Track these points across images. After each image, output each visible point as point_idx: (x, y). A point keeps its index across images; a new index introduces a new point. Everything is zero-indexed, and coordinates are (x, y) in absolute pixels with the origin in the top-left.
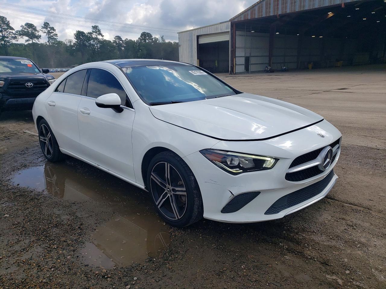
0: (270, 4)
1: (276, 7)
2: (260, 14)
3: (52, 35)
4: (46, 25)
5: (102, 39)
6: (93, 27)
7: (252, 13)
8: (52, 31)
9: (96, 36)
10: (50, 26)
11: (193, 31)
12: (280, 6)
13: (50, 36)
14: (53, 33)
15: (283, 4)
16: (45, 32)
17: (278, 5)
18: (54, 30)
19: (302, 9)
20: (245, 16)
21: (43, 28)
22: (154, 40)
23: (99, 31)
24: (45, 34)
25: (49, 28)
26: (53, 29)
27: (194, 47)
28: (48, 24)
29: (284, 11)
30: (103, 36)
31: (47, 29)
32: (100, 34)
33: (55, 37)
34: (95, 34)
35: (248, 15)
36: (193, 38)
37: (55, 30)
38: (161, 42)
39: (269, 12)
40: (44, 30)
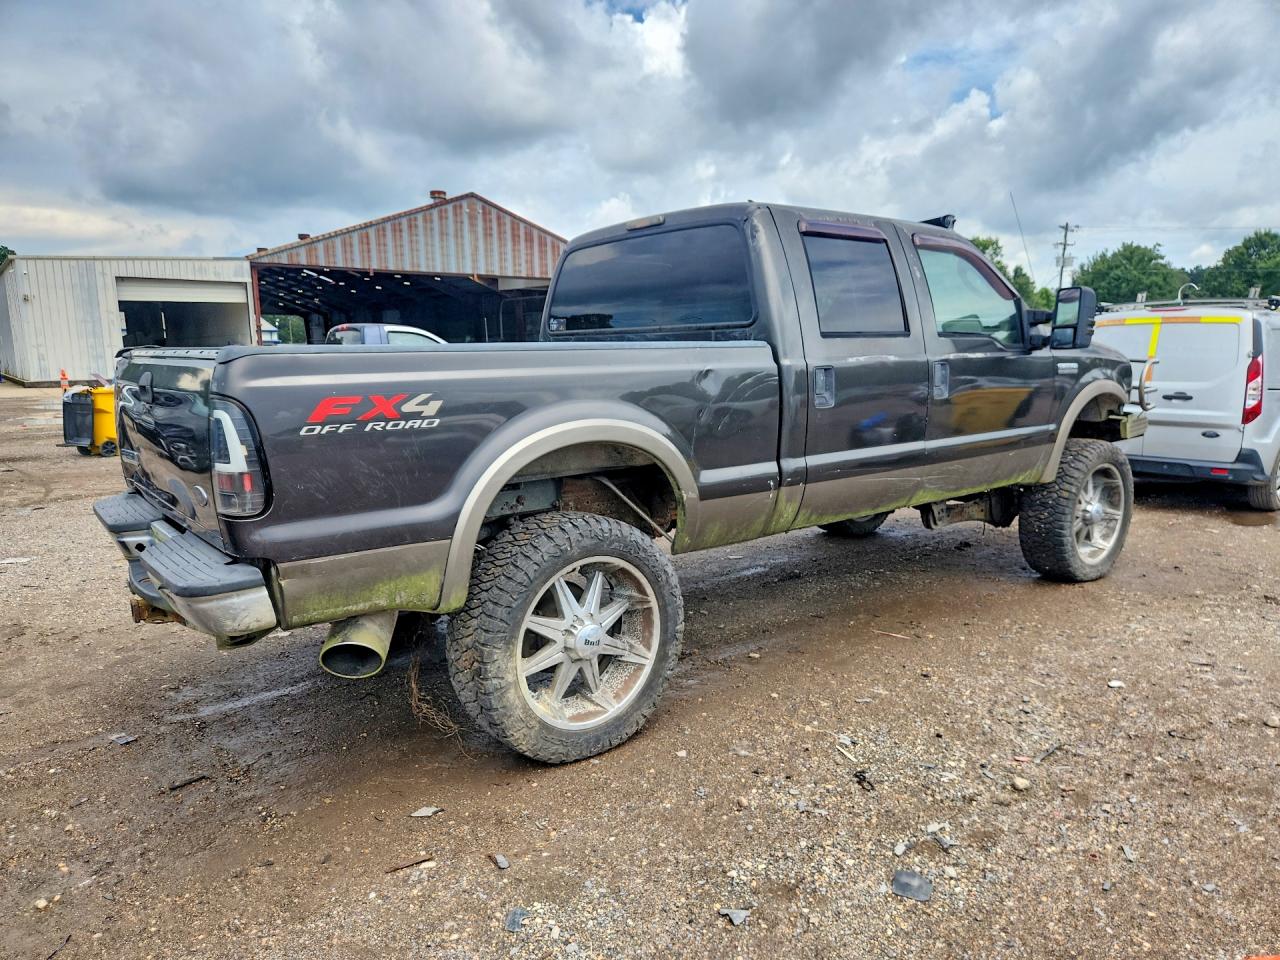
0: (351, 245)
1: (366, 254)
2: (331, 260)
7: (309, 255)
11: (98, 263)
12: (374, 253)
15: (379, 251)
17: (369, 251)
19: (416, 269)
20: (290, 256)
27: (103, 308)
29: (383, 265)
35: (298, 255)
36: (100, 283)
39: (352, 260)
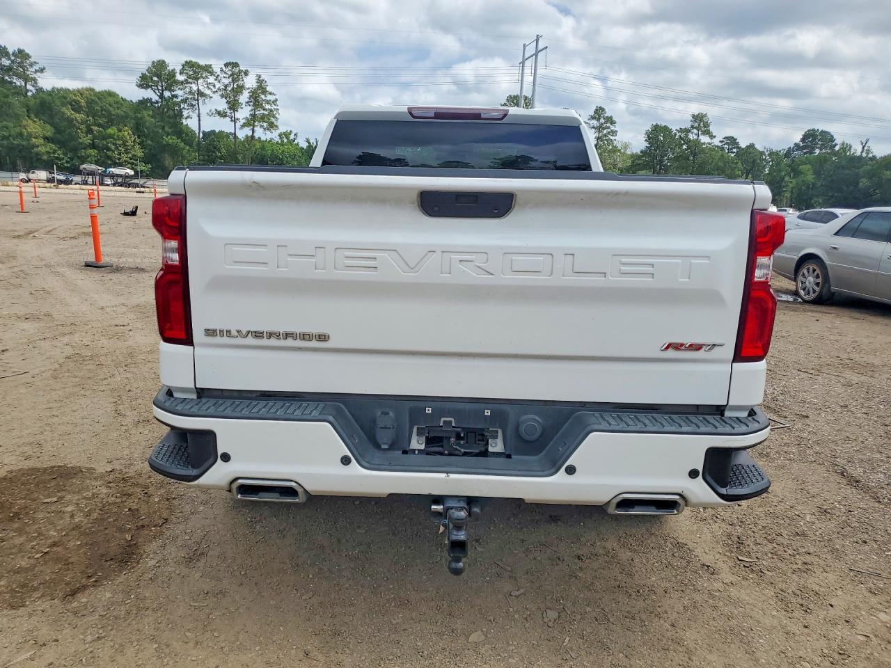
3: (605, 132)
4: (599, 112)
5: (710, 144)
6: (694, 116)
8: (608, 125)
9: (696, 137)
10: (606, 115)
13: (601, 134)
14: (609, 127)
16: (594, 127)
18: (613, 122)
21: (593, 118)
22: (837, 148)
23: (707, 125)
24: (593, 130)
25: (604, 119)
26: (610, 120)
28: (603, 110)
30: (715, 137)
31: (598, 119)
32: (707, 133)
33: (611, 138)
34: (695, 131)
37: (615, 123)
38: (858, 153)
40: (595, 123)
